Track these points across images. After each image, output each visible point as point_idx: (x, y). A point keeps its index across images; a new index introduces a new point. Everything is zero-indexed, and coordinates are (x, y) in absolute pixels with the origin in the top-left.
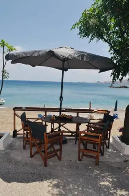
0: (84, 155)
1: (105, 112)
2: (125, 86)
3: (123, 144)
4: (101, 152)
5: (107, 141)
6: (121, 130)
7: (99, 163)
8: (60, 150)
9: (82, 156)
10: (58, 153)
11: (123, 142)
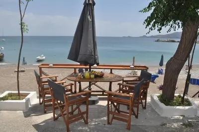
0: (114, 118)
1: (142, 68)
2: (173, 39)
3: (162, 105)
4: (134, 114)
5: (144, 101)
6: (161, 88)
7: (131, 127)
8: (87, 112)
9: (112, 119)
10: (85, 116)
11: (162, 102)
